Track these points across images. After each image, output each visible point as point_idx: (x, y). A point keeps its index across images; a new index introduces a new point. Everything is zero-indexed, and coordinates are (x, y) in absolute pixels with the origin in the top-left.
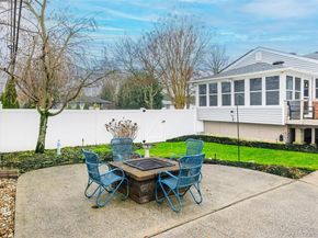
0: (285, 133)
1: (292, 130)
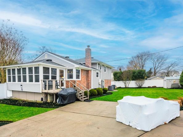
0: (43, 96)
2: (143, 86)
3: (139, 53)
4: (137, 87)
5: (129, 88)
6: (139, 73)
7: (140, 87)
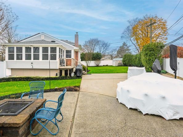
0: (58, 72)
1: (61, 71)
2: (100, 65)
3: (91, 39)
4: (96, 65)
5: (90, 66)
6: (97, 55)
7: (98, 66)
